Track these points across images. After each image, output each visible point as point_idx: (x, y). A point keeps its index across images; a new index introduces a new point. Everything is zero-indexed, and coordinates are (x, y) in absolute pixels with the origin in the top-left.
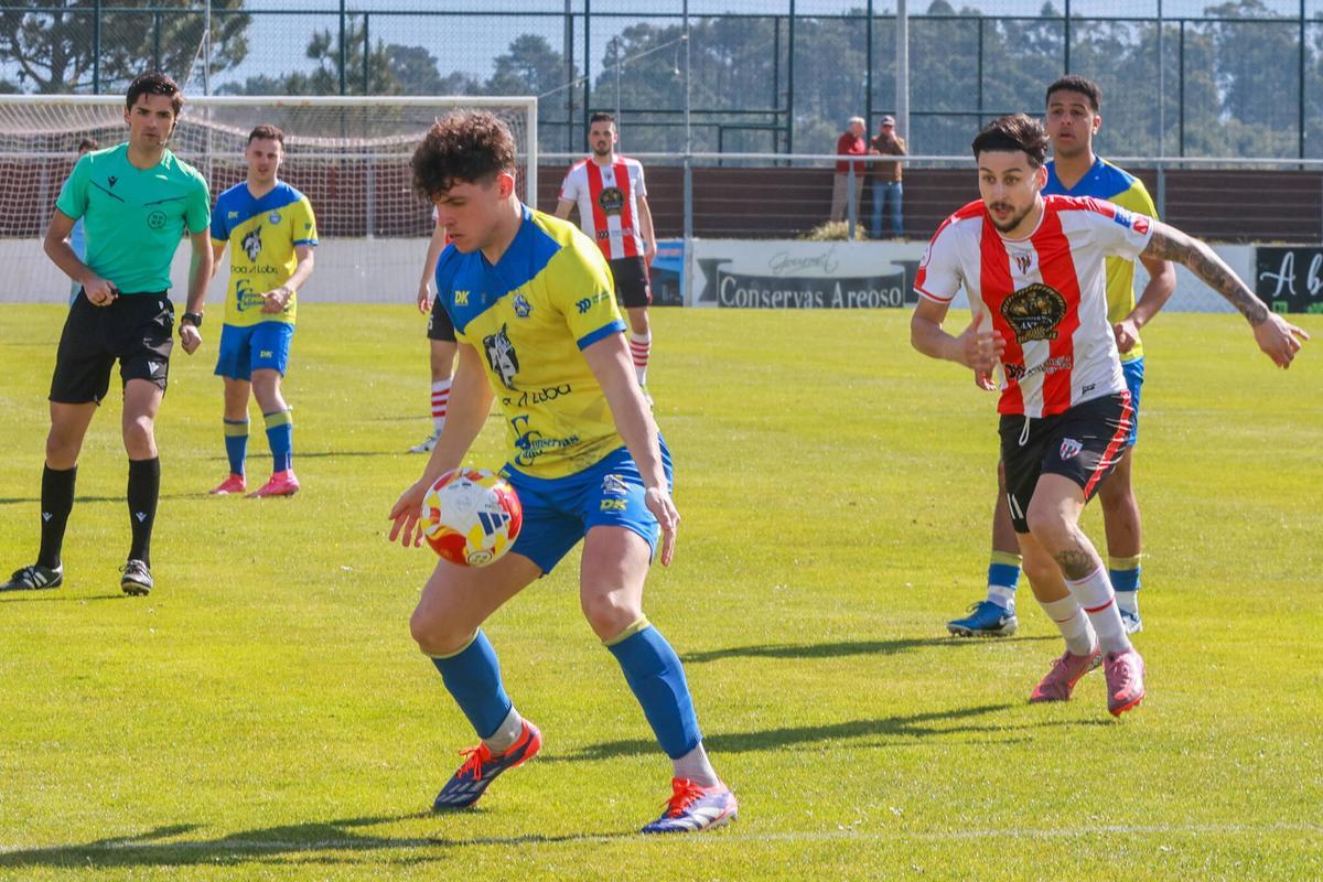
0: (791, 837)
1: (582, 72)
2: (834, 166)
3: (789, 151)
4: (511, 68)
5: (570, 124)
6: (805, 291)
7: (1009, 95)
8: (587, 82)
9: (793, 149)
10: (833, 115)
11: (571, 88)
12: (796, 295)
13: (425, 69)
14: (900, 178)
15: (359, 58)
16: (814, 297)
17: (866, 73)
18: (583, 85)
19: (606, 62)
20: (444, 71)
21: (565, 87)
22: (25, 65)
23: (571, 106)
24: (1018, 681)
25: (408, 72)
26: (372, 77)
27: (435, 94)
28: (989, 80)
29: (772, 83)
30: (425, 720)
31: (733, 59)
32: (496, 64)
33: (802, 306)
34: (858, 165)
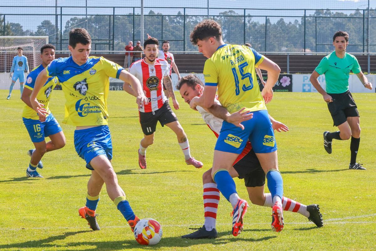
0: (115, 227)
1: (60, 30)
2: (125, 54)
3: (113, 50)
4: (41, 29)
5: (57, 43)
6: (117, 86)
7: (169, 35)
8: (61, 32)
9: (114, 50)
10: (124, 40)
11: (57, 34)
12: (115, 87)
13: (19, 29)
14: (142, 57)
15: (2, 26)
16: (120, 88)
17: (133, 30)
18: (60, 33)
19: (66, 27)
20: (24, 29)
21: (55, 34)
23: (57, 39)
24: (173, 186)
25: (15, 30)
26: (6, 31)
27: (22, 36)
28: (164, 31)
29: (109, 32)
30: (20, 197)
31: (99, 26)
32: (38, 28)
33: (116, 90)
34: (131, 54)
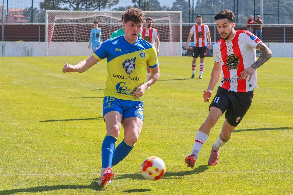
0: (239, 172)
1: (192, 6)
2: (247, 26)
3: (237, 23)
4: (176, 5)
5: (189, 17)
7: (285, 11)
8: (193, 8)
9: (238, 23)
10: (246, 15)
11: (189, 9)
13: (158, 5)
14: (261, 29)
15: (143, 3)
17: (254, 6)
18: (192, 9)
19: (197, 3)
20: (162, 5)
21: (188, 9)
22: (71, 4)
23: (189, 13)
24: (288, 138)
25: (154, 6)
26: (146, 6)
27: (160, 11)
28: (281, 7)
29: (233, 8)
30: (159, 147)
31: (225, 3)
32: (173, 4)
34: (252, 26)
